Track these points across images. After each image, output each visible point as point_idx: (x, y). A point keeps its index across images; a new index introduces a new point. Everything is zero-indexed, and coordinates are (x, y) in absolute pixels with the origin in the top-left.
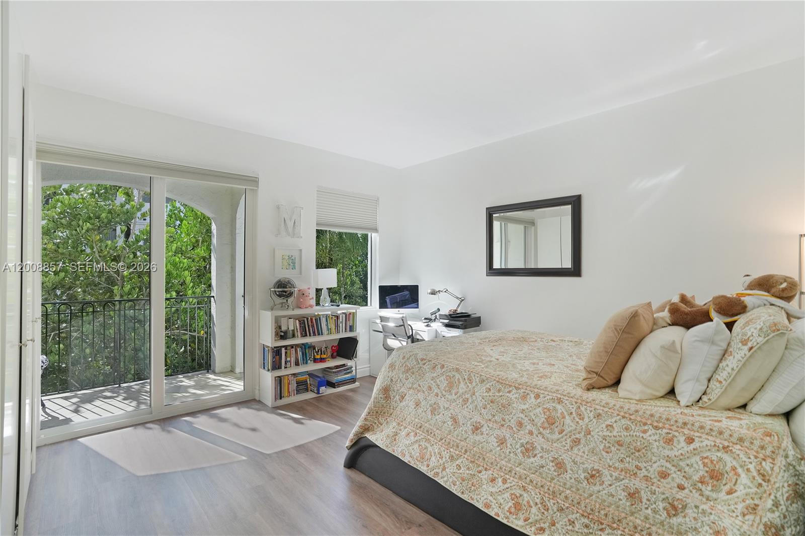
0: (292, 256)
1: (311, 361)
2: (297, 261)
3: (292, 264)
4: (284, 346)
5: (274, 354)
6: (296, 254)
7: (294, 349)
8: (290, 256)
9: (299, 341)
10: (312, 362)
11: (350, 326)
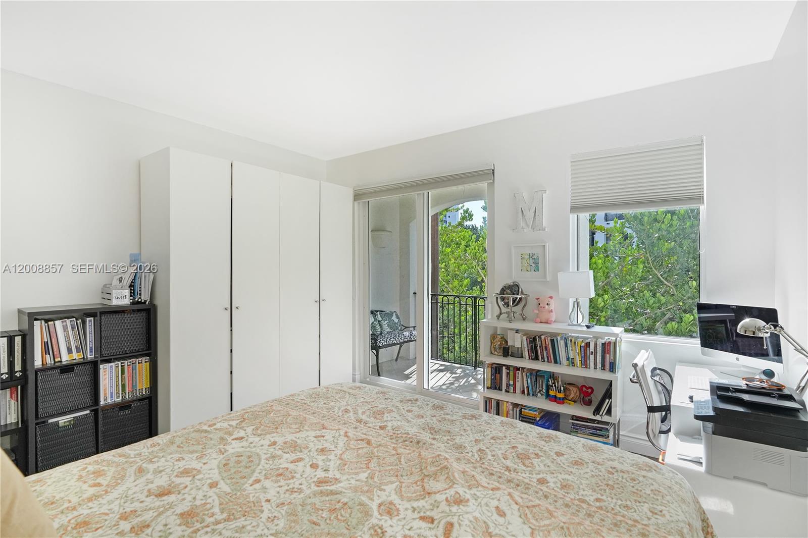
0: (533, 255)
1: (542, 395)
2: (540, 261)
3: (533, 265)
4: (504, 365)
5: (493, 371)
6: (537, 252)
7: (520, 372)
8: (531, 255)
9: (527, 364)
10: (544, 397)
11: (610, 363)
